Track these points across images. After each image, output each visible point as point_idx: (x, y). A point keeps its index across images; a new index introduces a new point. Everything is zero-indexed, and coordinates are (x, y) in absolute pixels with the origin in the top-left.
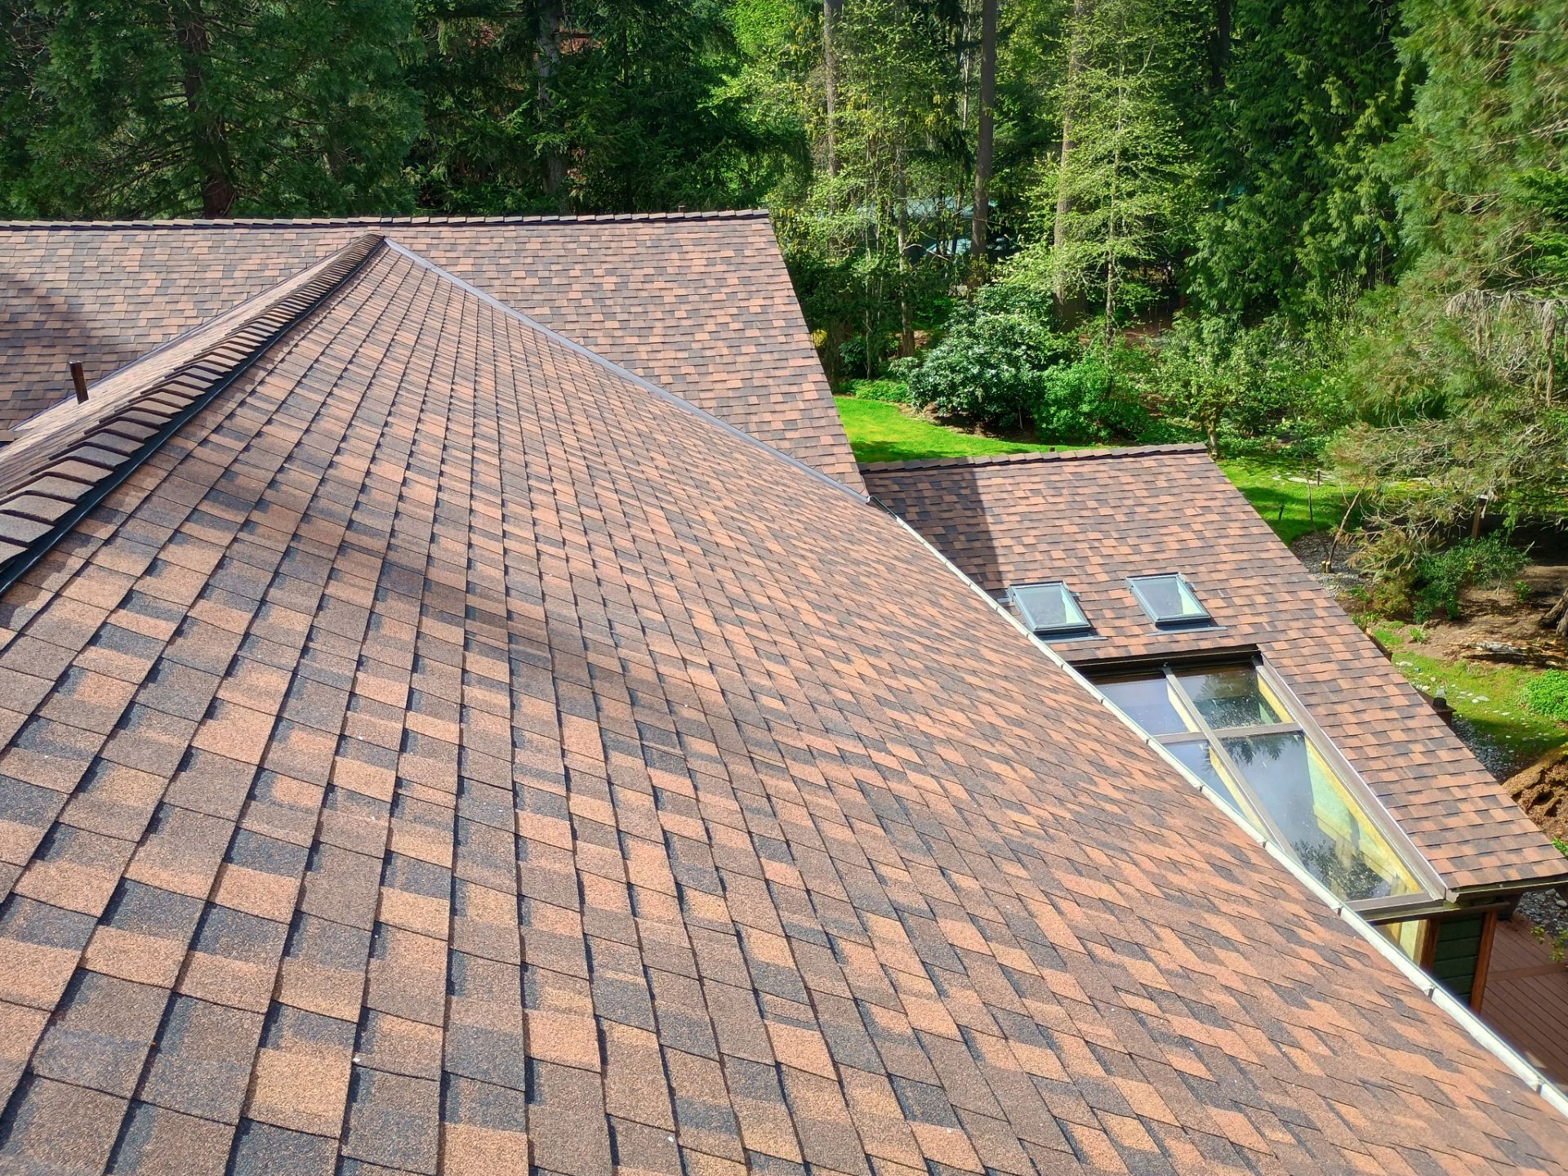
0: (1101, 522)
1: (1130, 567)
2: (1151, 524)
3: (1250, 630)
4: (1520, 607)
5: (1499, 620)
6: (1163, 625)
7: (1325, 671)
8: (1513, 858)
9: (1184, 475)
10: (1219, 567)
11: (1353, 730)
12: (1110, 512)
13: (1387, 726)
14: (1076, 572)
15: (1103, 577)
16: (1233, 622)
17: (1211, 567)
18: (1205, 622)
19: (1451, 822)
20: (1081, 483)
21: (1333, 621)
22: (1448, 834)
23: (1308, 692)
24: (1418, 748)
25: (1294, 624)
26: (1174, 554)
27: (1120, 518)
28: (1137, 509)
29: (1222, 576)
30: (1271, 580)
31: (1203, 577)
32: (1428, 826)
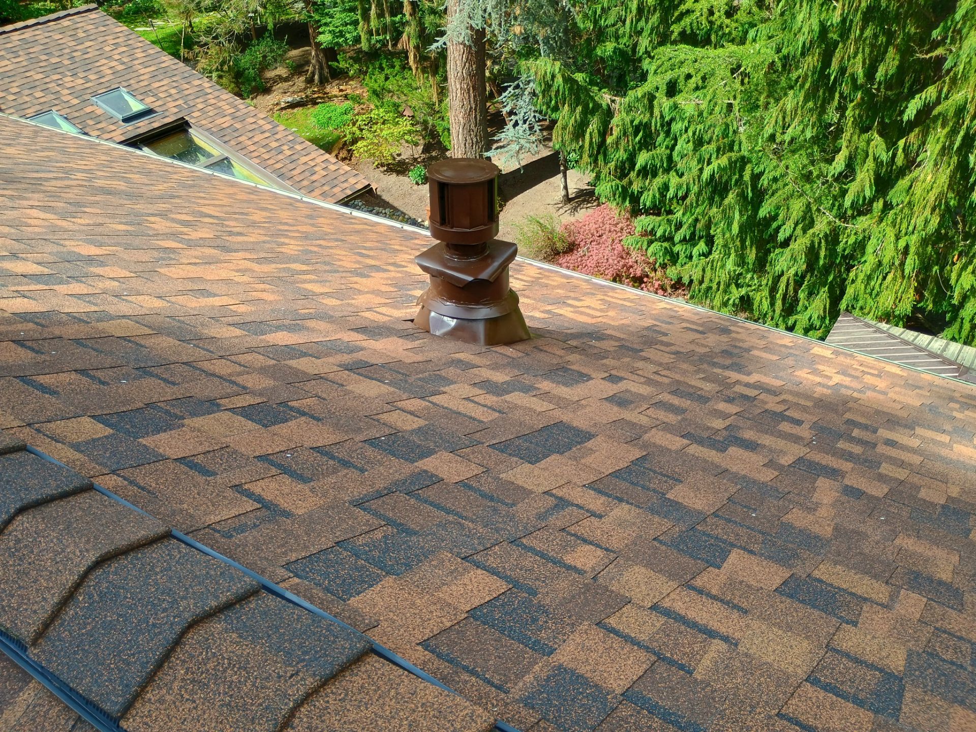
0: (56, 68)
1: (89, 91)
2: (87, 61)
3: (176, 110)
4: (293, 75)
5: (285, 85)
6: (127, 120)
7: (226, 122)
8: (345, 185)
9: (92, 27)
10: (142, 78)
11: (252, 148)
12: (58, 60)
13: (267, 141)
14: (56, 102)
15: (76, 101)
16: (164, 108)
17: (137, 79)
18: (149, 112)
19: (314, 178)
20: (29, 45)
21: (217, 94)
22: (315, 184)
23: (221, 135)
24: (285, 147)
25: (198, 100)
26: (111, 77)
27: (66, 62)
28: (75, 54)
29: (146, 83)
30: (174, 79)
31: (136, 86)
32: (305, 183)
